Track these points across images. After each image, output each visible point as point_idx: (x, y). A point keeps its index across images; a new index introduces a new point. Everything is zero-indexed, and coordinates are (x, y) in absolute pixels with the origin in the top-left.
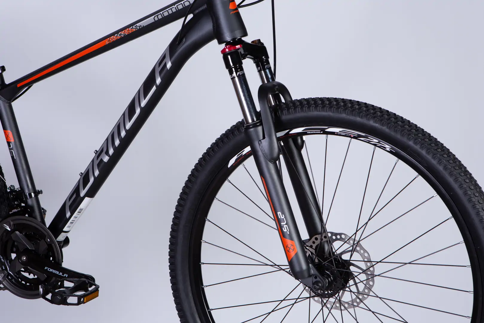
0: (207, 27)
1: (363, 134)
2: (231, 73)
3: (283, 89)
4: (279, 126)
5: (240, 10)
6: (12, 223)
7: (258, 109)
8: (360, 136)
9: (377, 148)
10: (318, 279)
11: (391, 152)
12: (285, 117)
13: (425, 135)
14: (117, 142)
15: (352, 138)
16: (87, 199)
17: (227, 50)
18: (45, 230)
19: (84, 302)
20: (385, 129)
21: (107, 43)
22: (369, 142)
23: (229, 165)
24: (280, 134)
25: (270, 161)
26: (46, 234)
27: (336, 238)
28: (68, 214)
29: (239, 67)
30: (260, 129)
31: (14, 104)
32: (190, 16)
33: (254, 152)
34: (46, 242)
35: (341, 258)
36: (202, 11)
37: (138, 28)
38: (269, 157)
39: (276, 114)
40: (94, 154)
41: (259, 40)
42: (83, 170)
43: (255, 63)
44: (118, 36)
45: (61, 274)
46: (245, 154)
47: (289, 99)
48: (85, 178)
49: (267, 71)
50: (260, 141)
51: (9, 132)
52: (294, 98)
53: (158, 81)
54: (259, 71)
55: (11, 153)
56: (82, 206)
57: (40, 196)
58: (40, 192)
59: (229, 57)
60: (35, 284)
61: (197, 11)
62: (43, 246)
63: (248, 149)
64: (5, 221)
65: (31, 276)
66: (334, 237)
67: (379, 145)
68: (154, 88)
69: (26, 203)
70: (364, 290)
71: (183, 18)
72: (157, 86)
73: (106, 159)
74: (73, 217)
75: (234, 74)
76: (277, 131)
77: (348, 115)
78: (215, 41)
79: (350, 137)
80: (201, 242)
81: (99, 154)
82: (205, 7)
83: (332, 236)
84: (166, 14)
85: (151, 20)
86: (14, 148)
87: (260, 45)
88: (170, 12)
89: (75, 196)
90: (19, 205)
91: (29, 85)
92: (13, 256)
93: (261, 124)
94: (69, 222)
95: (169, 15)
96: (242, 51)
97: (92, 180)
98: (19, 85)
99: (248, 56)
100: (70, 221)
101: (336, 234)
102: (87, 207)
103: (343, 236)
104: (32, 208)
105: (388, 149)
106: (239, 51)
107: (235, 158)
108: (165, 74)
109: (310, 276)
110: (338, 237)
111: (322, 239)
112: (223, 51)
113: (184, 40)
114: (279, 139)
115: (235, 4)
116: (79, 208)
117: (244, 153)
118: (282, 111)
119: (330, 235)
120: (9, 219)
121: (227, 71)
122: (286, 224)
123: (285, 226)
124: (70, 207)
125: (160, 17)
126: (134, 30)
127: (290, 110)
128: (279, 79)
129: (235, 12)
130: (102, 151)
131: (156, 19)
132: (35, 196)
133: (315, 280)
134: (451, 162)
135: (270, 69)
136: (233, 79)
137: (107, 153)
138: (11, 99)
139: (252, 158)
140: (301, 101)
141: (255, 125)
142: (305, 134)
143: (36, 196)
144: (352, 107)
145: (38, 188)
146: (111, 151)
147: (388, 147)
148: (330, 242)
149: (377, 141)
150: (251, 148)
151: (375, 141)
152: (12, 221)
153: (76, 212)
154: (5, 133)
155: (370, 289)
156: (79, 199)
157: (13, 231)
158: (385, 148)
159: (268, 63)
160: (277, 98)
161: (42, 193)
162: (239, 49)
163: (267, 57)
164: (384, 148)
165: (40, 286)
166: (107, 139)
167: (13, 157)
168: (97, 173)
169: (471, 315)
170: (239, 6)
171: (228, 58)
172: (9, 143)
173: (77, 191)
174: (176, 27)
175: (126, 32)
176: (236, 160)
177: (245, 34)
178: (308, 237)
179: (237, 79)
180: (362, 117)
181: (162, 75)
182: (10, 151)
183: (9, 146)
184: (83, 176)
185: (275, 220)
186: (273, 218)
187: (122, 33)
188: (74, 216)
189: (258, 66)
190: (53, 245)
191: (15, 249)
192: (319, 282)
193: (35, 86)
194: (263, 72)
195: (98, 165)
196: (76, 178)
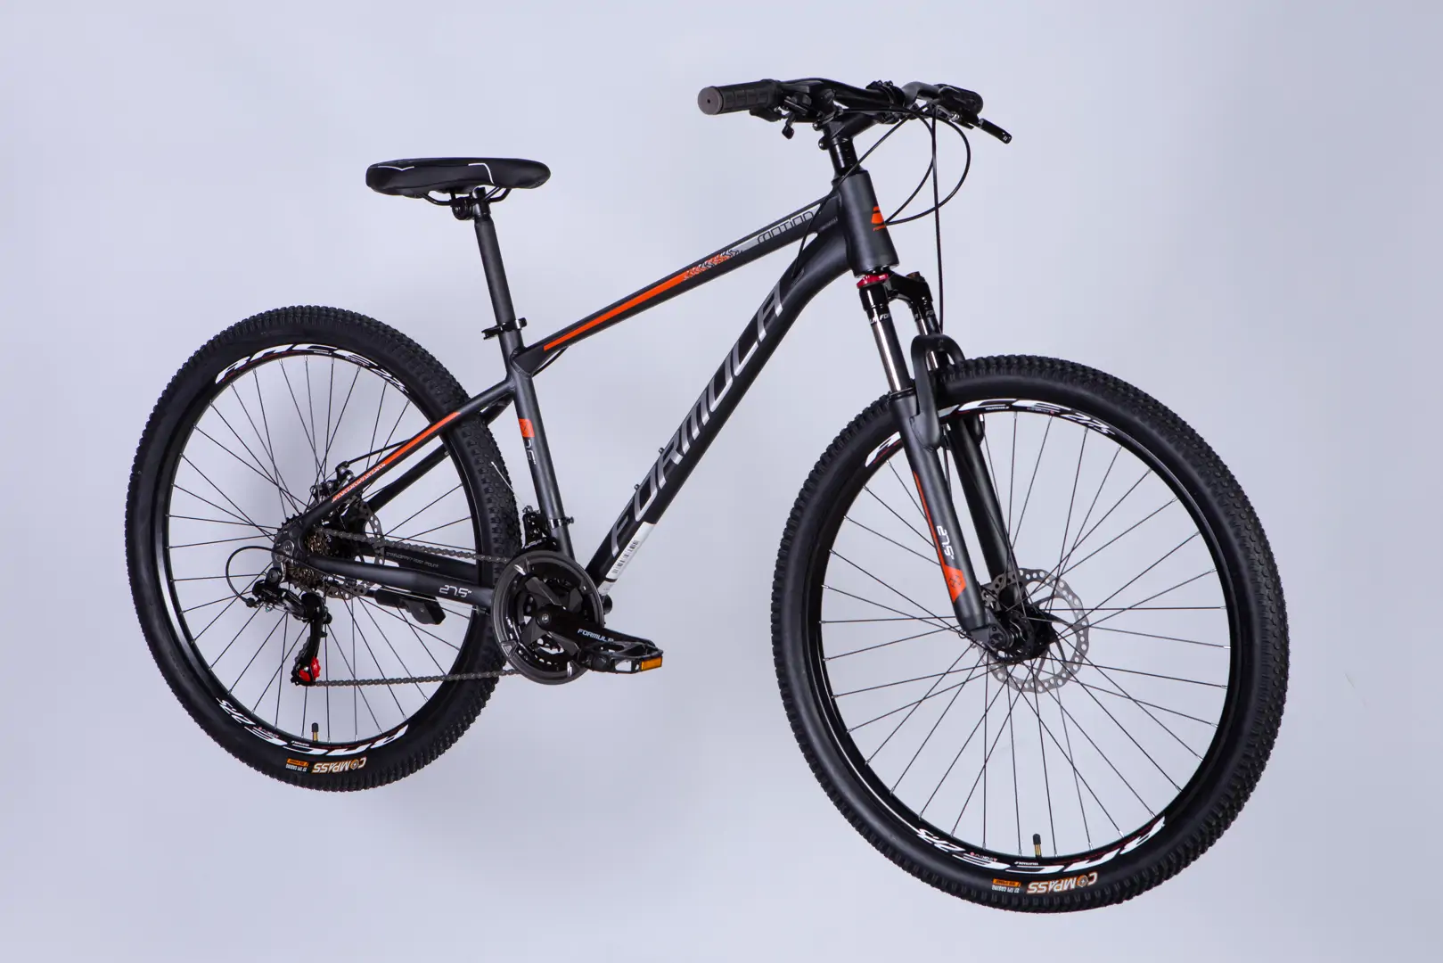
0: (838, 252)
1: (1069, 409)
2: (871, 316)
3: (951, 346)
4: (943, 399)
5: (889, 228)
6: (528, 563)
7: (912, 376)
8: (1063, 412)
9: (1090, 430)
10: (998, 631)
11: (1108, 435)
12: (953, 385)
13: (1158, 407)
14: (696, 432)
15: (1052, 415)
16: (645, 525)
17: (866, 282)
18: (581, 574)
19: (640, 670)
20: (1100, 400)
21: (686, 278)
22: (1077, 421)
23: (868, 463)
24: (944, 412)
25: (927, 448)
26: (581, 578)
27: (1032, 578)
28: (615, 550)
29: (884, 310)
30: (912, 400)
31: (535, 379)
32: (812, 237)
33: (904, 443)
34: (579, 591)
35: (1038, 608)
36: (833, 226)
37: (734, 254)
38: (925, 442)
39: (938, 380)
40: (659, 454)
41: (917, 274)
42: (640, 481)
43: (910, 307)
44: (703, 266)
45: (603, 638)
46: (891, 446)
47: (959, 359)
48: (644, 492)
49: (930, 319)
50: (912, 417)
51: (527, 421)
52: (966, 358)
53: (762, 334)
54: (917, 320)
55: (529, 455)
56: (638, 536)
57: (570, 526)
58: (571, 520)
59: (869, 292)
60: (560, 661)
61: (823, 228)
62: (575, 599)
63: (896, 437)
64: (518, 559)
65: (554, 651)
66: (1028, 577)
67: (1091, 424)
68: (755, 346)
69: (548, 534)
70: (1073, 658)
71: (800, 241)
72: (759, 343)
73: (677, 459)
74: (622, 554)
75: (876, 318)
76: (939, 407)
77: (1045, 378)
78: (850, 272)
79: (1049, 414)
80: (822, 588)
81: (666, 453)
82: (835, 221)
83: (1025, 574)
84: (776, 232)
85: (753, 242)
86: (534, 448)
87: (918, 280)
88: (783, 229)
89: (626, 520)
90: (538, 537)
91: (562, 347)
92: (527, 619)
93: (915, 393)
94: (616, 563)
95: (782, 234)
96: (888, 285)
97: (654, 493)
98: (546, 348)
99: (899, 295)
100: (618, 561)
101: (1031, 572)
102: (645, 539)
103: (1042, 575)
104: (558, 541)
105: (1105, 431)
106: (884, 284)
107: (877, 450)
108: (771, 327)
109: (985, 626)
110: (1035, 575)
111: (1009, 581)
112: (860, 285)
113: (803, 271)
114: (942, 421)
115: (881, 217)
116: (633, 540)
117: (890, 443)
118: (947, 378)
119: (1022, 573)
120: (524, 557)
121: (865, 314)
122: (950, 544)
123: (948, 547)
124: (619, 537)
125: (767, 237)
126: (728, 257)
127: (961, 374)
128: (947, 331)
129: (880, 227)
130: (671, 447)
131: (762, 240)
132: (563, 524)
133: (992, 633)
134: (1195, 446)
135: (933, 316)
136: (874, 325)
137: (679, 449)
138: (533, 370)
139: (902, 451)
140: (977, 363)
141: (905, 395)
142: (983, 411)
143: (565, 525)
144: (1052, 367)
145: (568, 515)
146: (686, 447)
147: (1105, 427)
148: (1023, 583)
149: (1089, 419)
150: (901, 434)
151: (1086, 418)
152: (529, 558)
153: (628, 547)
154: (521, 423)
155: (1083, 655)
156: (632, 525)
157: (529, 576)
158: (1100, 428)
159: (931, 307)
160: (942, 359)
161: (573, 522)
162: (884, 281)
163: (930, 299)
164: (1098, 430)
165: (569, 664)
166: (680, 430)
167: (531, 462)
168: (662, 482)
169: (1226, 684)
170: (888, 222)
171: (867, 294)
172: (526, 440)
173: (630, 512)
174: (790, 253)
175: (715, 261)
176: (878, 455)
177: (895, 261)
178: (990, 581)
179: (879, 326)
180: (1066, 382)
181: (769, 324)
182: (527, 453)
183: (526, 443)
184: (640, 488)
185: (935, 546)
186: (932, 543)
187: (709, 262)
188: (624, 553)
189: (915, 312)
190: (592, 595)
191: (529, 609)
192: (1000, 635)
193: (571, 349)
194: (922, 321)
195: (665, 469)
196: (629, 493)
